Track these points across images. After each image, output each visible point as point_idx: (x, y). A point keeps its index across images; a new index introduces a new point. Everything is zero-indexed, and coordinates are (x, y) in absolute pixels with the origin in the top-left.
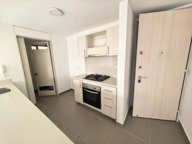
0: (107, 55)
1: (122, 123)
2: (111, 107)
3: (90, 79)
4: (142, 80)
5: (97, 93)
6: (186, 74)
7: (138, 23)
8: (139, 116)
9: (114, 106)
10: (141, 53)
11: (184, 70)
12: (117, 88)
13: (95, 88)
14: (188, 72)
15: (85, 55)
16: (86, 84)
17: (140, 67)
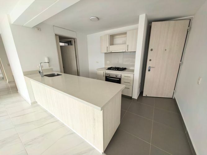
0: (127, 51)
1: (136, 98)
2: (129, 88)
3: (112, 70)
4: (151, 69)
5: (119, 79)
6: (181, 64)
7: (151, 27)
8: (147, 96)
9: (131, 88)
10: (152, 50)
11: (179, 62)
12: (134, 74)
13: (117, 76)
14: (182, 63)
15: (107, 51)
16: (109, 73)
17: (150, 60)
